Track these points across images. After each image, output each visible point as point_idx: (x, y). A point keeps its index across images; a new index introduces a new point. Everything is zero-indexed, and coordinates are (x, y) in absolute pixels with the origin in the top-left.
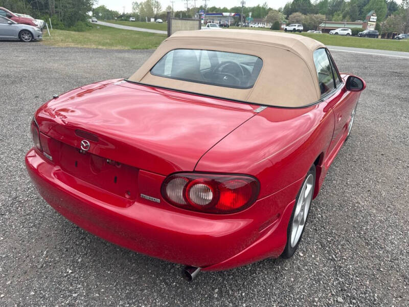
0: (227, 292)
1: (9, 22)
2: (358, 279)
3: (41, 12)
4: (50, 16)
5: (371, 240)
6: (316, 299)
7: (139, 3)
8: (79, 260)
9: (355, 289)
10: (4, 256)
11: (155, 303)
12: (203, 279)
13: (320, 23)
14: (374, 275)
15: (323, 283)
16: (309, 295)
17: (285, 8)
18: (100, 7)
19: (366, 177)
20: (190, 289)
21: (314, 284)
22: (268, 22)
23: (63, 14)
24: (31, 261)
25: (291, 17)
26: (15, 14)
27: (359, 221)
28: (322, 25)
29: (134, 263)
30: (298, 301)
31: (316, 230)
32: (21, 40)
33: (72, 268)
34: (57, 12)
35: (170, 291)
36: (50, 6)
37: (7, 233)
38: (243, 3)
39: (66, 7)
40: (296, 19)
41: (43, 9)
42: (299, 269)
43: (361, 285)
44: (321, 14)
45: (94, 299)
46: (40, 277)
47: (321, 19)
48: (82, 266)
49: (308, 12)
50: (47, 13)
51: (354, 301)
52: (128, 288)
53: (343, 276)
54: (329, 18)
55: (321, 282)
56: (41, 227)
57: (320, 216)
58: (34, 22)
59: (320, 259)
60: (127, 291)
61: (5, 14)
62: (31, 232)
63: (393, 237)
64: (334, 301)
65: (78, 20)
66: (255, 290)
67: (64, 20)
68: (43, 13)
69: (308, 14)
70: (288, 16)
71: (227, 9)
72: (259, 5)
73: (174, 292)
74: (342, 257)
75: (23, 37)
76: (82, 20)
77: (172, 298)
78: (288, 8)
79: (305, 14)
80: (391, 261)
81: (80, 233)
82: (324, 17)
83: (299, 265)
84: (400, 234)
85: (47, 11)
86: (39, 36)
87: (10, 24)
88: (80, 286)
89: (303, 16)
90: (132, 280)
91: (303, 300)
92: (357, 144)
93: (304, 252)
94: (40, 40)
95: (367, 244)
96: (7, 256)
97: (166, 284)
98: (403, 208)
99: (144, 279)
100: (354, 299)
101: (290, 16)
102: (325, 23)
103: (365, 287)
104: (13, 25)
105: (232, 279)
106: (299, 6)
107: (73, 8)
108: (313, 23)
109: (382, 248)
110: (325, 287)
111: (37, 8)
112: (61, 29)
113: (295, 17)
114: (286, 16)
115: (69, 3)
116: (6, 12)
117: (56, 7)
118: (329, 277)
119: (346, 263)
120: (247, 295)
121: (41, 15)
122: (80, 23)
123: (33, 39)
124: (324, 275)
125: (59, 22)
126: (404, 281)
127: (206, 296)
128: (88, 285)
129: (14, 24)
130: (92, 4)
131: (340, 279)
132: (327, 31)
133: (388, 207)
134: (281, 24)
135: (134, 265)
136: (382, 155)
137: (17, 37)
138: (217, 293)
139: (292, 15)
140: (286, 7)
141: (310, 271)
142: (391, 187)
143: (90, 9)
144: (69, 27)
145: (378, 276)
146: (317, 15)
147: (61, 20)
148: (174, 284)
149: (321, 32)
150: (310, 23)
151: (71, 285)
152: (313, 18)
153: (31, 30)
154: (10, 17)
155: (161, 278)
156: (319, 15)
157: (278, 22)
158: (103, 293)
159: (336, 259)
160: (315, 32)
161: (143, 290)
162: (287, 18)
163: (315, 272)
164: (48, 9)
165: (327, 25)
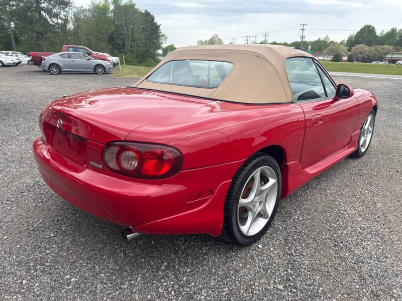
0: (174, 267)
1: (88, 58)
2: (309, 273)
3: (118, 51)
4: (126, 53)
5: (342, 242)
6: (256, 284)
7: (203, 41)
8: (63, 229)
9: (300, 281)
10: (10, 220)
11: (108, 266)
12: (158, 254)
13: (387, 54)
14: (328, 272)
15: (271, 272)
16: (251, 280)
17: (347, 41)
18: (169, 46)
19: (366, 189)
20: (143, 260)
21: (261, 272)
22: (328, 54)
23: (136, 52)
24: (28, 225)
25: (354, 49)
26: (94, 53)
27: (337, 226)
28: (389, 56)
29: (106, 236)
30: (237, 282)
31: (286, 228)
32: (95, 73)
33: (55, 233)
34: (131, 51)
35: (125, 259)
36: (126, 46)
37: (20, 205)
38: (302, 37)
39: (139, 46)
40: (360, 51)
41: (120, 49)
42: (252, 258)
43: (310, 278)
44: (388, 45)
45: (61, 256)
46: (29, 236)
47: (388, 51)
48: (64, 233)
49: (373, 44)
50: (124, 51)
51: (295, 290)
52: (91, 252)
53: (295, 269)
54: (396, 49)
55: (269, 271)
56: (46, 204)
57: (297, 217)
58: (108, 58)
59: (278, 252)
60: (90, 255)
61: (86, 52)
62: (37, 206)
63: (368, 243)
64: (274, 287)
65: (149, 57)
66: (201, 269)
67: (137, 57)
68: (121, 52)
69: (373, 45)
70: (350, 48)
71: (287, 44)
72: (320, 39)
73: (128, 261)
74: (301, 253)
75: (98, 70)
76: (151, 57)
77: (124, 264)
78: (352, 41)
79: (370, 45)
80: (354, 263)
81: (74, 210)
82: (391, 48)
83: (254, 254)
84: (379, 241)
85: (123, 50)
86: (110, 70)
87: (89, 60)
88: (55, 246)
89: (368, 48)
90: (98, 247)
91: (243, 283)
92: (372, 161)
93: (264, 245)
94: (111, 73)
95: (335, 246)
96: (13, 220)
97: (125, 253)
98: (395, 220)
99: (108, 248)
100: (296, 289)
101: (352, 48)
102: (392, 54)
103: (313, 280)
104: (90, 61)
105: (184, 257)
106: (363, 38)
107: (145, 47)
108: (379, 54)
109: (350, 251)
110: (270, 276)
111: (115, 48)
112: (133, 65)
113: (358, 49)
114: (348, 48)
115: (142, 43)
116: (88, 50)
117: (131, 47)
118: (279, 268)
119: (303, 259)
120: (191, 271)
121: (118, 53)
122: (150, 59)
123: (105, 71)
124: (275, 265)
125: (133, 59)
126: (360, 281)
127: (154, 267)
128: (61, 247)
129: (91, 59)
130: (162, 43)
131: (289, 271)
132: (393, 61)
133: (378, 217)
134: (343, 56)
135: (105, 237)
136: (397, 171)
137: (92, 70)
138: (165, 266)
139: (354, 47)
140: (350, 40)
141: (261, 260)
142: (391, 200)
143: (159, 48)
144: (141, 63)
145: (332, 274)
146: (384, 46)
147: (134, 58)
148: (132, 254)
149: (387, 63)
150: (375, 54)
151: (49, 245)
152: (379, 49)
153: (104, 64)
154: (89, 54)
155: (122, 249)
156: (386, 46)
157: (339, 54)
158: (71, 253)
159: (294, 254)
160: (381, 63)
161: (103, 255)
162: (349, 50)
163: (267, 262)
164: (124, 48)
165: (394, 56)
